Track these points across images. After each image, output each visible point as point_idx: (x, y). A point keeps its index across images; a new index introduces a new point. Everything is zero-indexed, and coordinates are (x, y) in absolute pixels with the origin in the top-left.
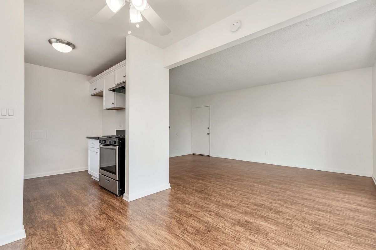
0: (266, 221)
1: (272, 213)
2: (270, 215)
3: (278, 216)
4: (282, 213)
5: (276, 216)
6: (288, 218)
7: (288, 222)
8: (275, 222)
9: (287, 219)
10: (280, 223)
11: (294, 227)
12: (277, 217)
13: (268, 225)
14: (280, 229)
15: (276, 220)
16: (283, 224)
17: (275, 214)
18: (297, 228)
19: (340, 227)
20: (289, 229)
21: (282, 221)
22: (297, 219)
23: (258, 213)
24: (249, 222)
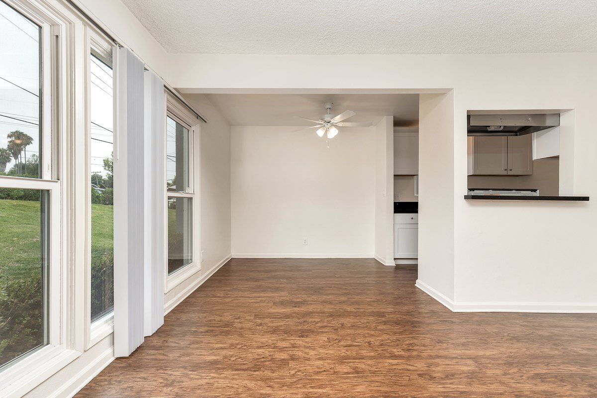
0: (282, 314)
1: (281, 326)
2: (281, 323)
3: (272, 325)
4: (270, 331)
5: (275, 324)
6: (261, 327)
7: (259, 321)
8: (273, 317)
9: (261, 325)
10: (267, 317)
11: (252, 318)
12: (273, 323)
13: (277, 310)
14: (266, 311)
15: (273, 318)
16: (264, 318)
17: (277, 327)
18: (249, 318)
19: (198, 338)
20: (257, 314)
21: (266, 320)
22: (250, 329)
23: (297, 320)
24: (296, 307)
